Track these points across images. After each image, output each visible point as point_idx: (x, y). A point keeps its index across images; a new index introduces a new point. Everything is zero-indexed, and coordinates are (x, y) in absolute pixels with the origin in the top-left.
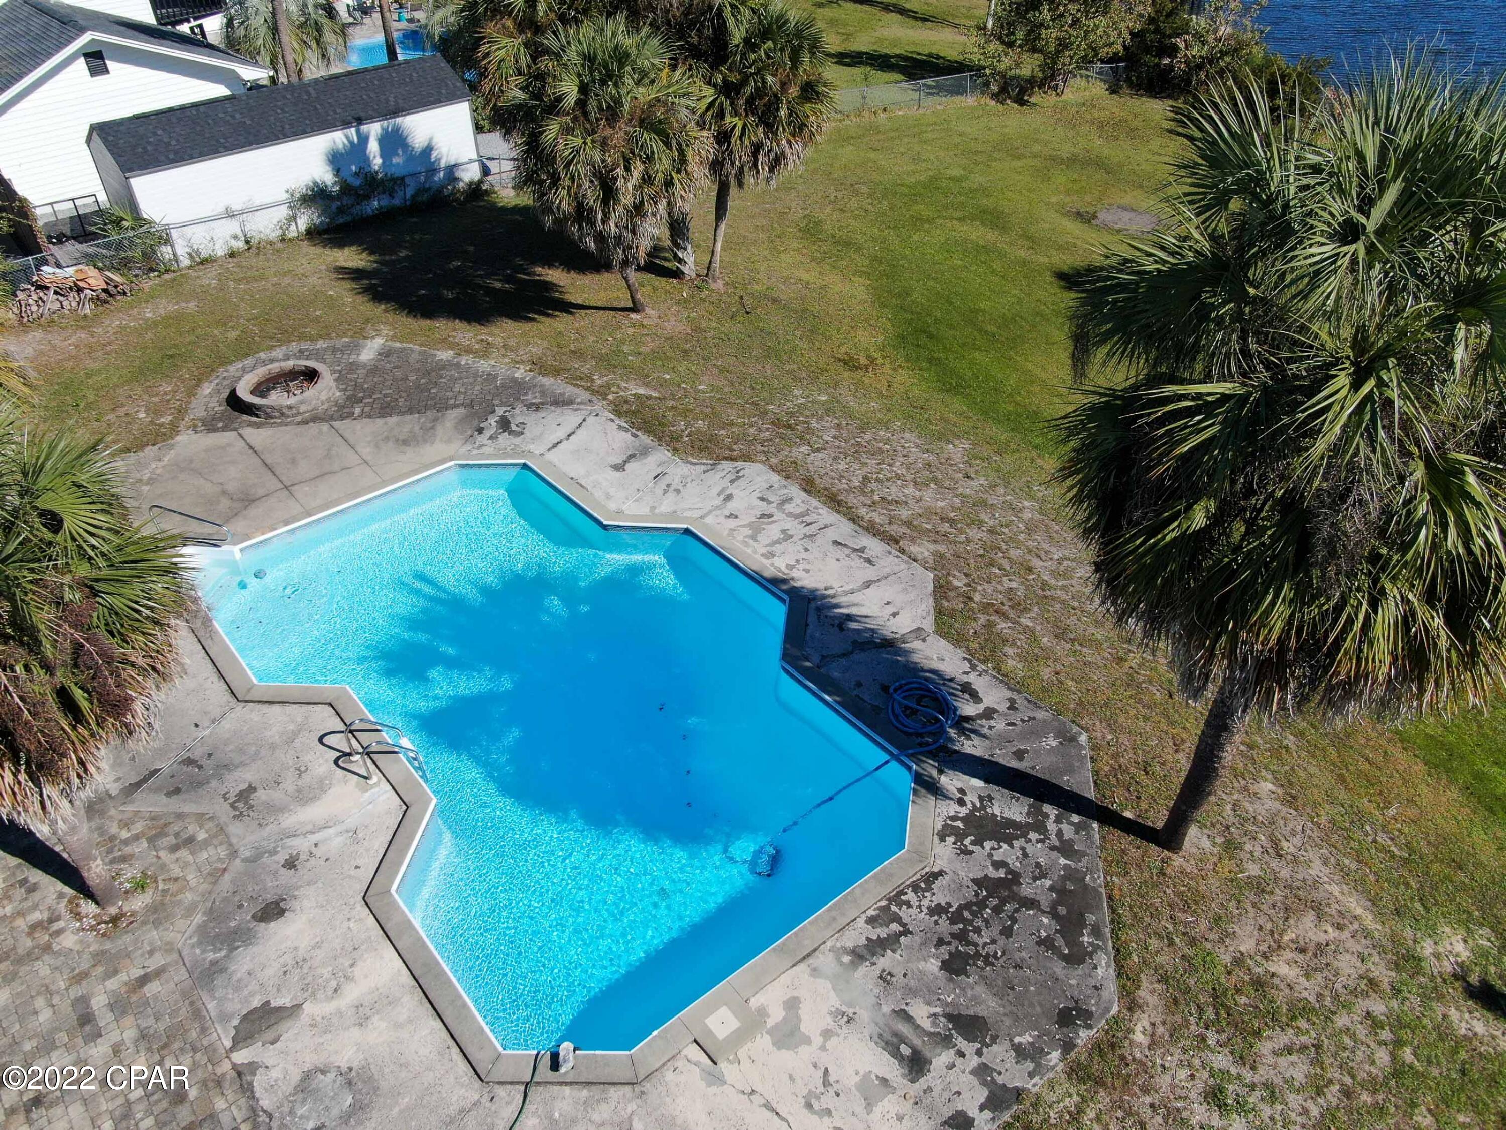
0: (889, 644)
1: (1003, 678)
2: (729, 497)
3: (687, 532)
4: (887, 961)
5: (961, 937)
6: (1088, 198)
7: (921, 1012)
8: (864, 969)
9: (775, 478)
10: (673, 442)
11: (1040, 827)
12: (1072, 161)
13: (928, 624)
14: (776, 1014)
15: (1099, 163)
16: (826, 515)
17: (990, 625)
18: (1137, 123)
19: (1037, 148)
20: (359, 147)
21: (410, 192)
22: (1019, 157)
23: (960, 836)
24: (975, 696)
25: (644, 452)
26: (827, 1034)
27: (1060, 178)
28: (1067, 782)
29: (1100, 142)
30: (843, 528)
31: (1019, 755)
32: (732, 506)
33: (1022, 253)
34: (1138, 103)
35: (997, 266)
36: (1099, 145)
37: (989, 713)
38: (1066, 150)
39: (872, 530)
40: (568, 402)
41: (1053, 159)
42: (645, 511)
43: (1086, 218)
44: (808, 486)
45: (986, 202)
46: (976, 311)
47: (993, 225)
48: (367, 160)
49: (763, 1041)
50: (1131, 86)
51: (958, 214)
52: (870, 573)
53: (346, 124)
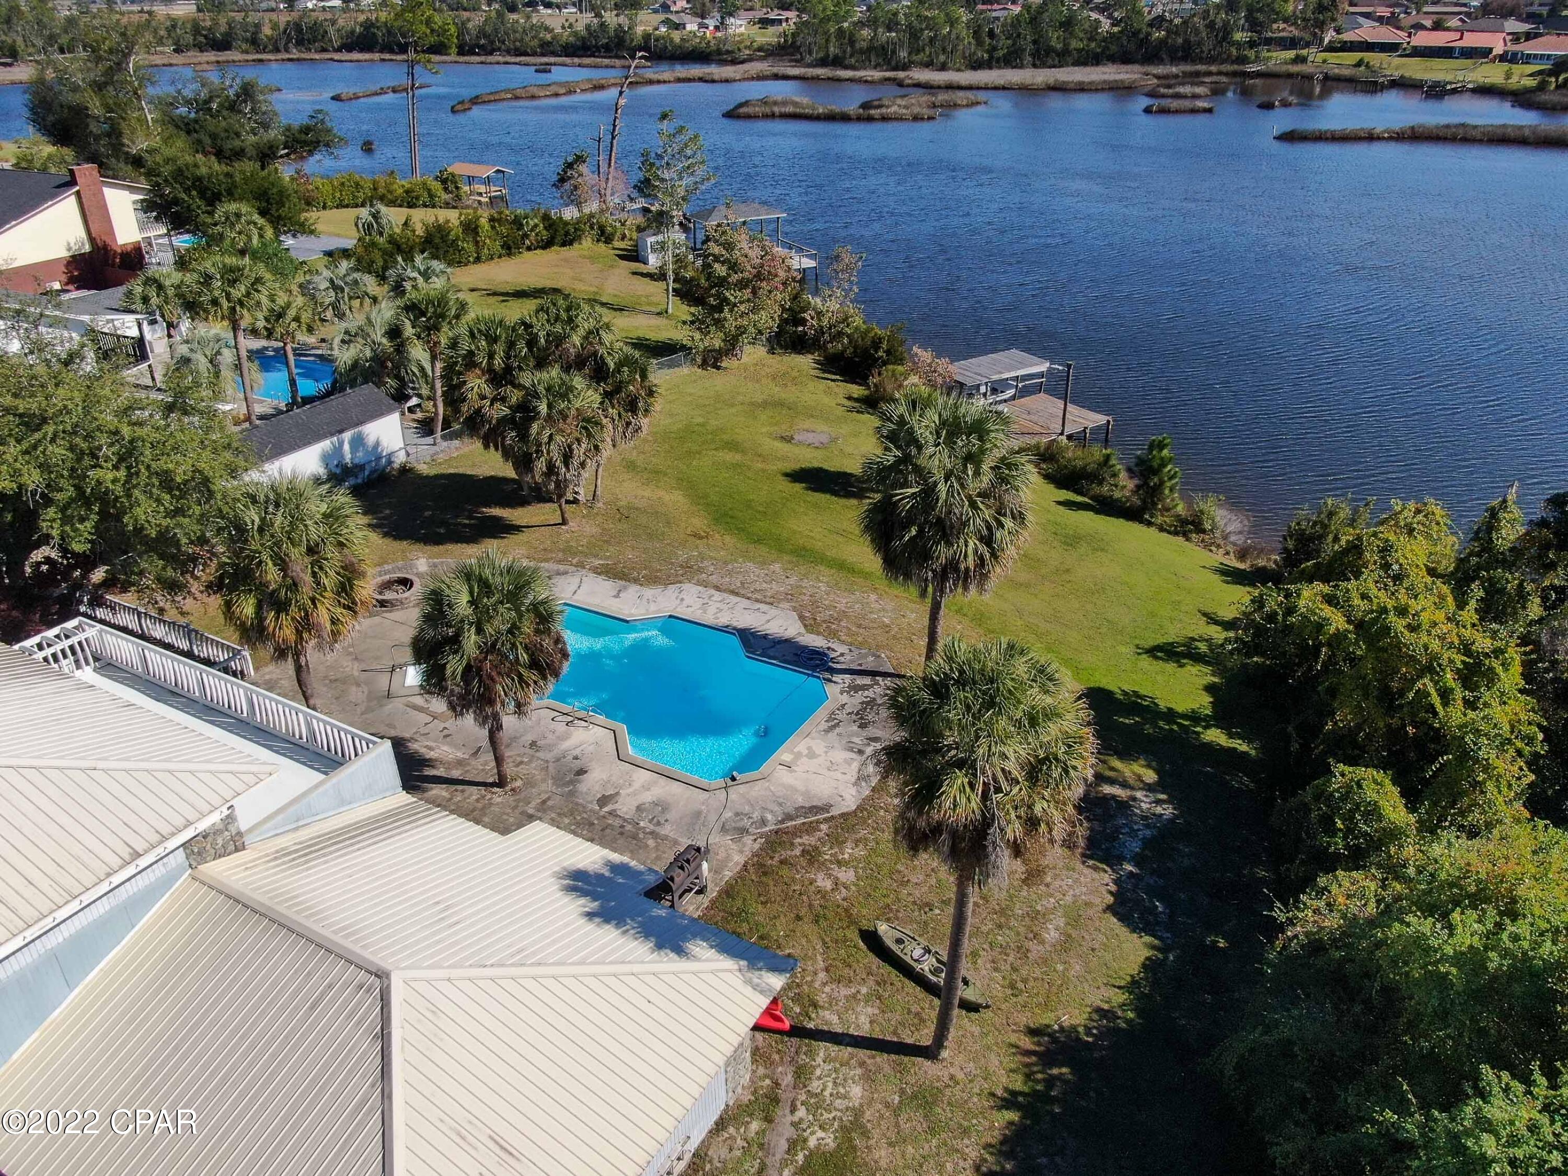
0: (787, 641)
1: (843, 642)
2: (682, 600)
3: (670, 616)
4: (837, 730)
5: (862, 718)
6: (784, 427)
7: (856, 740)
8: (830, 734)
9: (700, 588)
10: (636, 581)
11: (878, 684)
12: (765, 405)
13: (803, 630)
14: (805, 752)
15: (781, 404)
16: (734, 599)
17: (828, 627)
18: (795, 374)
19: (740, 398)
20: (338, 449)
21: (367, 473)
22: (733, 405)
23: (848, 692)
24: (833, 650)
25: (625, 588)
26: (826, 752)
27: (763, 416)
28: (881, 669)
29: (777, 389)
30: (747, 602)
31: (860, 665)
32: (685, 603)
33: (759, 465)
34: (789, 359)
35: (750, 474)
36: (776, 391)
37: (842, 655)
38: (759, 398)
39: (757, 601)
40: (566, 573)
41: (752, 404)
42: (643, 611)
43: (788, 439)
44: (717, 588)
45: (725, 437)
46: (750, 501)
47: (737, 451)
48: (342, 456)
49: (804, 759)
50: (781, 347)
51: (713, 447)
52: (768, 617)
53: (332, 435)
